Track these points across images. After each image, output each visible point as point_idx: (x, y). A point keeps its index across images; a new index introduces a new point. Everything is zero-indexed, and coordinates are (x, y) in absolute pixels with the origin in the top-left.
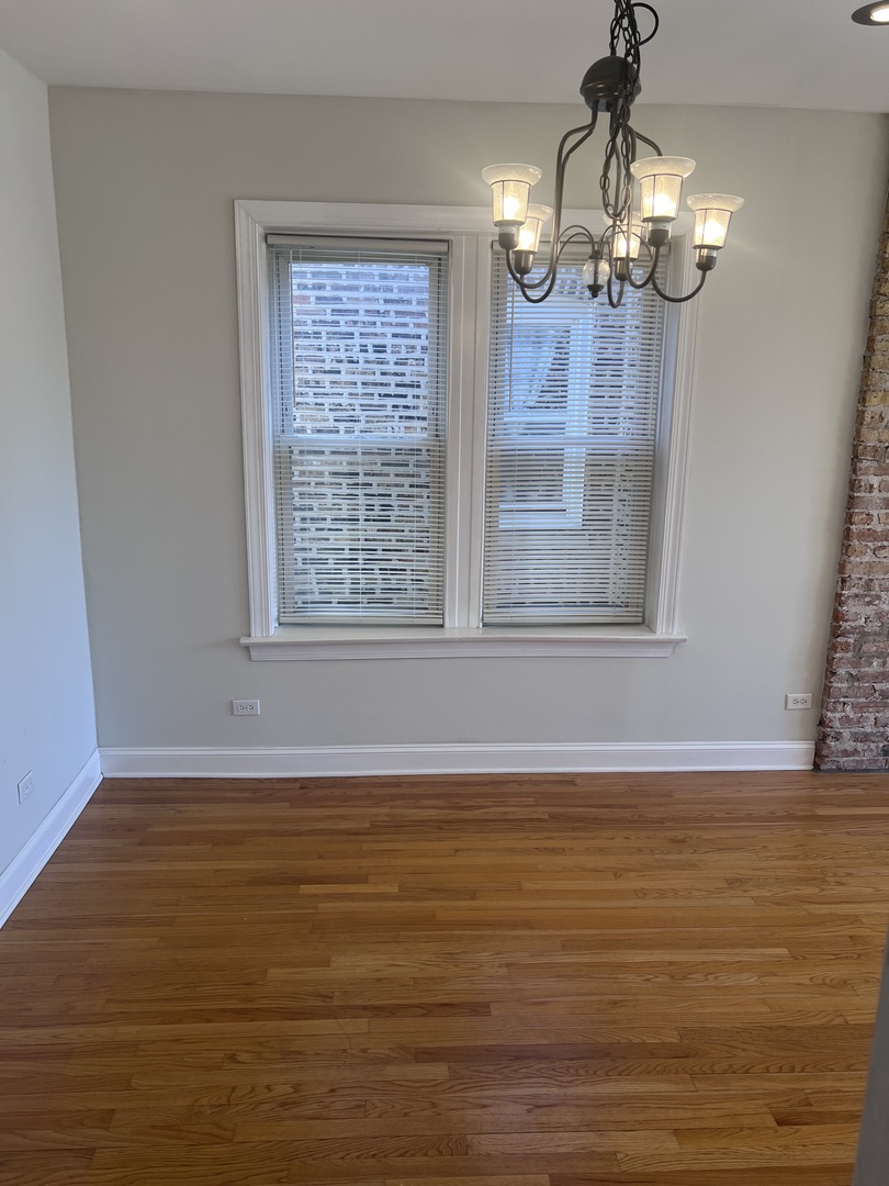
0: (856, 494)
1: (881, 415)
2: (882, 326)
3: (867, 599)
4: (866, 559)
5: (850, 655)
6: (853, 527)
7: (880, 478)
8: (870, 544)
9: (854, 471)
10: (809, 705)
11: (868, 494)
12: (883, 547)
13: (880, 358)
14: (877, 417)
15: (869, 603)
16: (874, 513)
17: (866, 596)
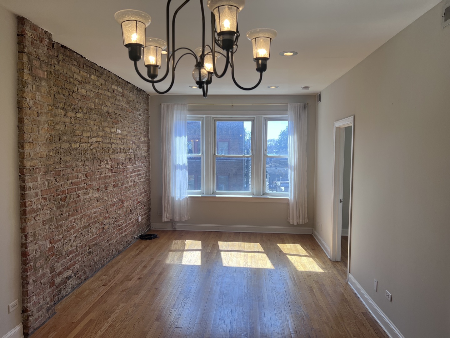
0: (26, 192)
1: (30, 154)
2: (26, 113)
3: (35, 242)
4: (32, 222)
5: (32, 271)
6: (27, 209)
7: (33, 183)
8: (33, 215)
9: (23, 181)
10: (18, 305)
11: (29, 192)
12: (37, 215)
13: (26, 127)
14: (28, 155)
15: (36, 243)
16: (33, 200)
17: (34, 240)
